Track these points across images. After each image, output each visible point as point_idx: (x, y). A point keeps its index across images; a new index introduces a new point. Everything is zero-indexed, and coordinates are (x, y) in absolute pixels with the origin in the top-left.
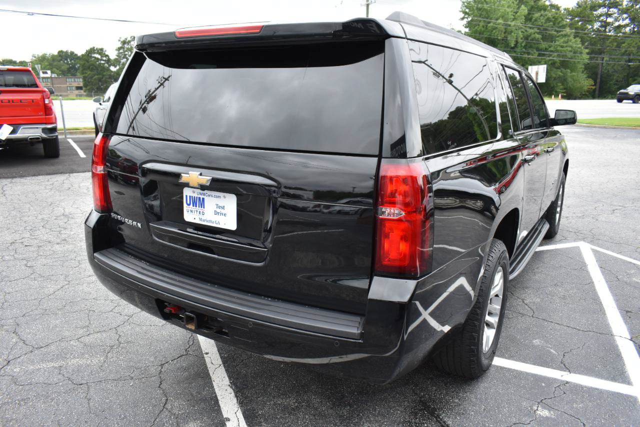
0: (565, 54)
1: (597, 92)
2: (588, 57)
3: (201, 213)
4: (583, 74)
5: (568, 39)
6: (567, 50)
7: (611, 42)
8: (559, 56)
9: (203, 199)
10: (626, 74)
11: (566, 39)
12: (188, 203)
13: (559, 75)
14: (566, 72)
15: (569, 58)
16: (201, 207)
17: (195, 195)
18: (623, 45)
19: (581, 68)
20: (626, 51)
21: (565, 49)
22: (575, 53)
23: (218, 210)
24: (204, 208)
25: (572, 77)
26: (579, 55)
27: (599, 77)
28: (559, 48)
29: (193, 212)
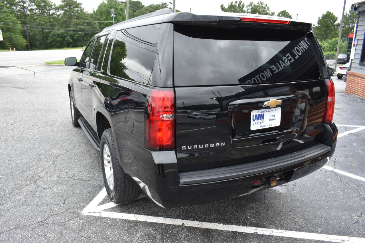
0: (8, 23)
1: (29, 46)
2: (21, 25)
3: (262, 123)
4: (20, 36)
5: (8, 15)
6: (9, 21)
7: (30, 18)
8: (4, 24)
9: (263, 114)
10: (42, 36)
11: (7, 14)
12: (254, 119)
13: (8, 36)
14: (12, 34)
15: (12, 26)
16: (262, 119)
17: (259, 113)
18: (37, 20)
19: (19, 32)
20: (39, 23)
21: (8, 20)
22: (14, 23)
23: (271, 118)
24: (263, 119)
25: (16, 37)
26: (16, 24)
27: (28, 37)
28: (3, 20)
29: (257, 123)
